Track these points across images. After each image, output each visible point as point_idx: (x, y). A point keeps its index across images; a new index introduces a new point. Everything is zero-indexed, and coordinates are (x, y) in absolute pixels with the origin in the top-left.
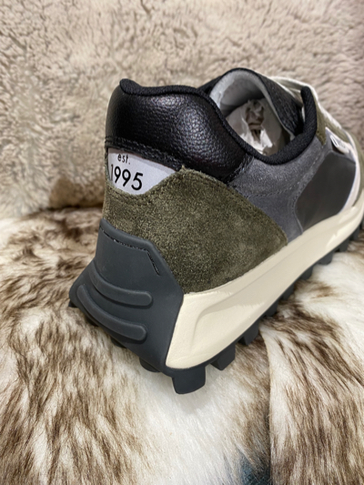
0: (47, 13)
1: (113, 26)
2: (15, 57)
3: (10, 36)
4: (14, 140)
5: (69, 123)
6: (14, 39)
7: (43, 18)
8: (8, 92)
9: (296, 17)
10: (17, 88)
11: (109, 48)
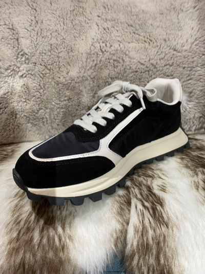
0: (60, 55)
1: (87, 59)
2: (46, 74)
3: (44, 65)
4: (44, 108)
5: (67, 102)
6: (46, 67)
7: (58, 57)
8: (42, 89)
9: (175, 50)
10: (46, 87)
11: (85, 69)
